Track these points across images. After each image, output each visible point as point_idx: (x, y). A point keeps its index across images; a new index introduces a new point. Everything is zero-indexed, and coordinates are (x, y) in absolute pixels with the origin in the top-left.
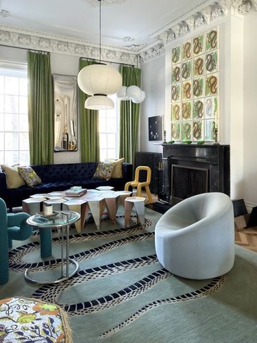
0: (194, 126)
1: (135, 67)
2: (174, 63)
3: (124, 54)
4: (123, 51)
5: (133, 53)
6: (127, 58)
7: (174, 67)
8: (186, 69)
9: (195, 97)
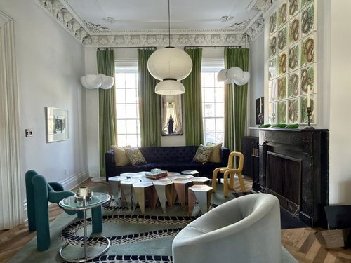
0: (289, 105)
1: (243, 47)
2: (271, 34)
3: (229, 36)
4: (227, 33)
5: (238, 32)
6: (234, 39)
7: (271, 38)
8: (282, 38)
9: (291, 70)
